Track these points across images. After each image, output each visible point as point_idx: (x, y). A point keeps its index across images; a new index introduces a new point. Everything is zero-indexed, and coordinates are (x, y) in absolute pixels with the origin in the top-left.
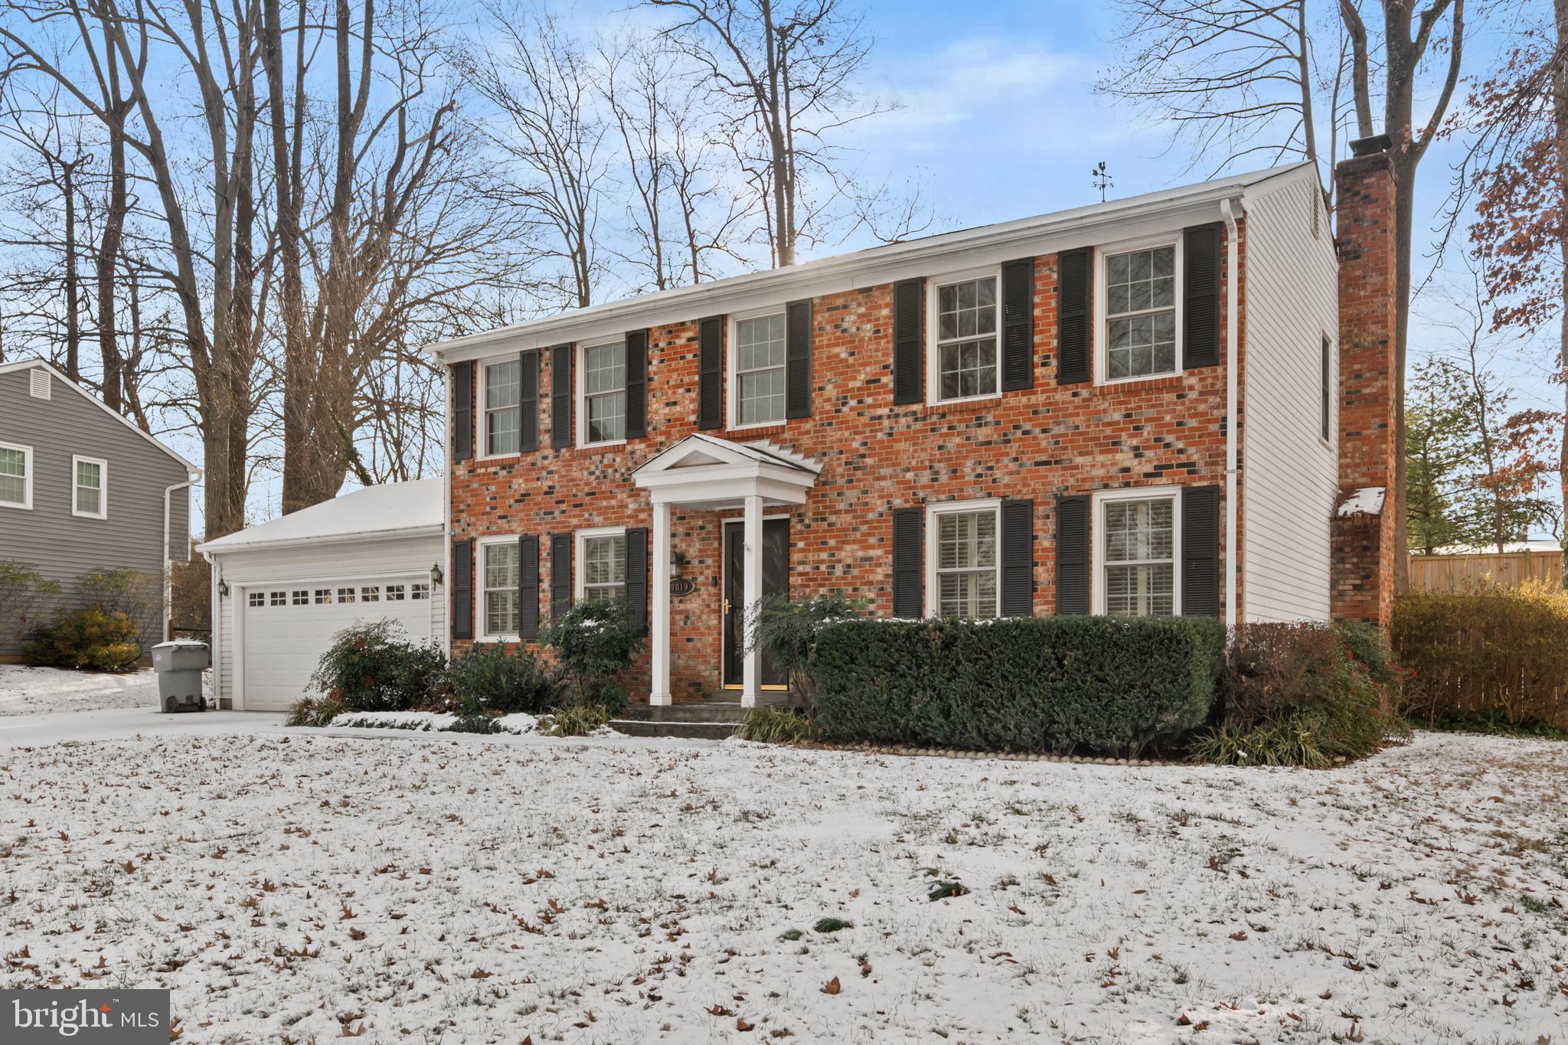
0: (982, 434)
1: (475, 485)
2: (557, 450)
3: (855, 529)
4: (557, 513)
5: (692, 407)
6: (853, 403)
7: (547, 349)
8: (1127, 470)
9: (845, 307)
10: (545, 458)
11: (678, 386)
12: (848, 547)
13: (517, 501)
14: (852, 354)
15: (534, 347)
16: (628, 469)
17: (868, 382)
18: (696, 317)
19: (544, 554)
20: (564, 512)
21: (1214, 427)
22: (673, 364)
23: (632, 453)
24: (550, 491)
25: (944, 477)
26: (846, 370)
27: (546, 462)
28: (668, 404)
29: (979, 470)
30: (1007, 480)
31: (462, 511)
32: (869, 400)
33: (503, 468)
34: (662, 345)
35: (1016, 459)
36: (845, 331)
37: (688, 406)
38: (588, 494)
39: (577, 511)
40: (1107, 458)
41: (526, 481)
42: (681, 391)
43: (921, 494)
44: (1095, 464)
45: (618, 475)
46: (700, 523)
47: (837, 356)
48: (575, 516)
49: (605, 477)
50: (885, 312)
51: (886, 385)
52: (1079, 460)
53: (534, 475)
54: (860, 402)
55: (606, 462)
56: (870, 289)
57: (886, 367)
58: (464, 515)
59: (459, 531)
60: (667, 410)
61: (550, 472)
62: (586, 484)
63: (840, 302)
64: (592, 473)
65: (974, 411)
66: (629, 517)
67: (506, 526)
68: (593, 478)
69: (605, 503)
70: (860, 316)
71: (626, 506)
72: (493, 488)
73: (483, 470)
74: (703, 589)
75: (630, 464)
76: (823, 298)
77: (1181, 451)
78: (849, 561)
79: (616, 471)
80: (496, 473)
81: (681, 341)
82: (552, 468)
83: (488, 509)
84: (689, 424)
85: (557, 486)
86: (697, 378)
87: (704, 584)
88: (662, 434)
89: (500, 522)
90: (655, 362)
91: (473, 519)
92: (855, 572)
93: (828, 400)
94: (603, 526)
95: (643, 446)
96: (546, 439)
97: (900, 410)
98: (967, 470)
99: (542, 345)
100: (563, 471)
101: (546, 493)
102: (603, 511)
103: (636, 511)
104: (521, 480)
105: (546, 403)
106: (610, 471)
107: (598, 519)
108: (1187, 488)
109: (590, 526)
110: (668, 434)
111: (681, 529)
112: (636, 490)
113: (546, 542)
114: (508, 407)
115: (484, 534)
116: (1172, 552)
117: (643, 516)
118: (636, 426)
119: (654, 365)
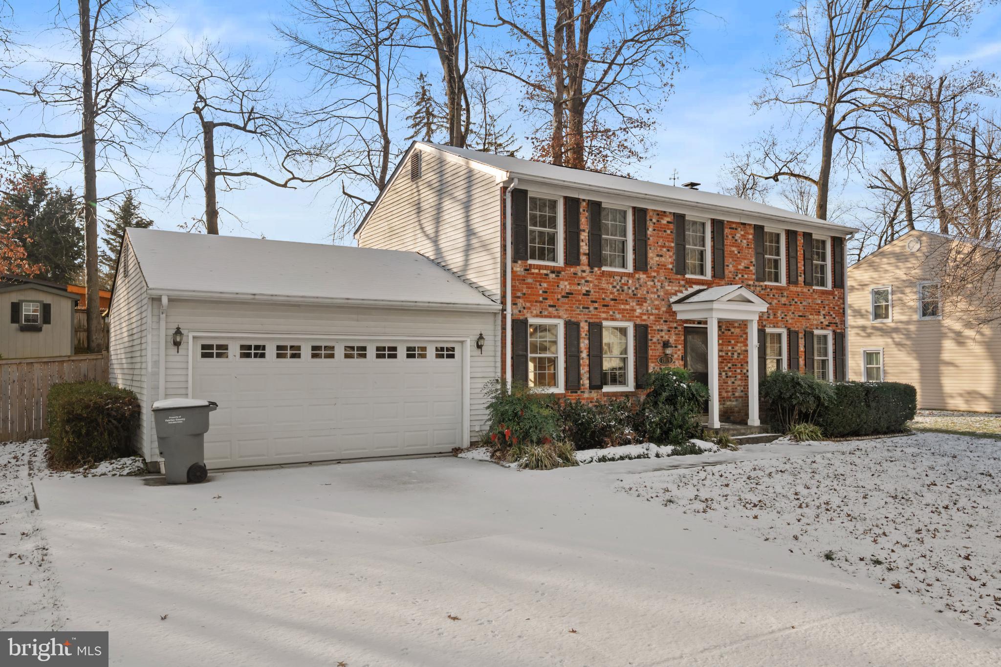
1: (530, 280)
2: (592, 268)
3: (741, 336)
4: (591, 308)
5: (670, 260)
6: (740, 276)
7: (584, 200)
8: (822, 323)
9: (736, 229)
10: (584, 271)
11: (663, 247)
12: (739, 345)
13: (563, 297)
14: (739, 253)
15: (576, 196)
16: (636, 289)
17: (745, 267)
18: (673, 211)
19: (583, 334)
20: (596, 308)
21: (841, 311)
22: (660, 233)
23: (639, 279)
24: (587, 293)
25: (771, 317)
26: (737, 260)
27: (584, 274)
28: (658, 255)
29: (783, 316)
30: (790, 321)
31: (519, 297)
32: (746, 276)
33: (553, 272)
34: (654, 220)
35: (793, 313)
36: (736, 240)
37: (669, 259)
38: (612, 300)
39: (605, 309)
40: (816, 317)
41: (570, 284)
42: (665, 249)
43: (764, 323)
44: (815, 319)
45: (630, 291)
46: (675, 325)
47: (733, 251)
48: (604, 312)
49: (623, 291)
50: (751, 237)
51: (751, 271)
52: (810, 317)
53: (576, 281)
54: (742, 276)
55: (623, 281)
56: (744, 224)
57: (751, 262)
58: (521, 301)
59: (516, 311)
60: (657, 259)
61: (587, 281)
62: (612, 293)
63: (734, 226)
64: (614, 287)
65: (781, 290)
66: (637, 317)
67: (555, 313)
68: (615, 290)
69: (622, 307)
70: (742, 235)
71: (635, 310)
72: (545, 285)
73: (536, 271)
74: (677, 362)
75: (637, 286)
76: (728, 221)
77: (834, 318)
78: (739, 351)
79: (629, 288)
80: (547, 275)
81: (664, 222)
82: (588, 279)
83: (541, 299)
84: (668, 269)
85: (592, 291)
86: (673, 245)
87: (677, 359)
88: (655, 271)
89: (550, 309)
90: (650, 229)
91: (528, 305)
92: (742, 357)
93: (730, 272)
94: (622, 320)
95: (645, 276)
96: (584, 259)
97: (757, 283)
98: (779, 315)
99: (582, 197)
100: (596, 282)
101: (584, 295)
102: (621, 312)
103: (641, 314)
104: (566, 283)
105: (584, 236)
106: (626, 287)
107: (618, 316)
108: (834, 332)
109: (613, 320)
110: (658, 272)
111: (665, 328)
112: (641, 301)
113: (584, 327)
114: (547, 230)
115: (537, 316)
116: (826, 355)
117: (645, 317)
118: (641, 264)
119: (650, 231)
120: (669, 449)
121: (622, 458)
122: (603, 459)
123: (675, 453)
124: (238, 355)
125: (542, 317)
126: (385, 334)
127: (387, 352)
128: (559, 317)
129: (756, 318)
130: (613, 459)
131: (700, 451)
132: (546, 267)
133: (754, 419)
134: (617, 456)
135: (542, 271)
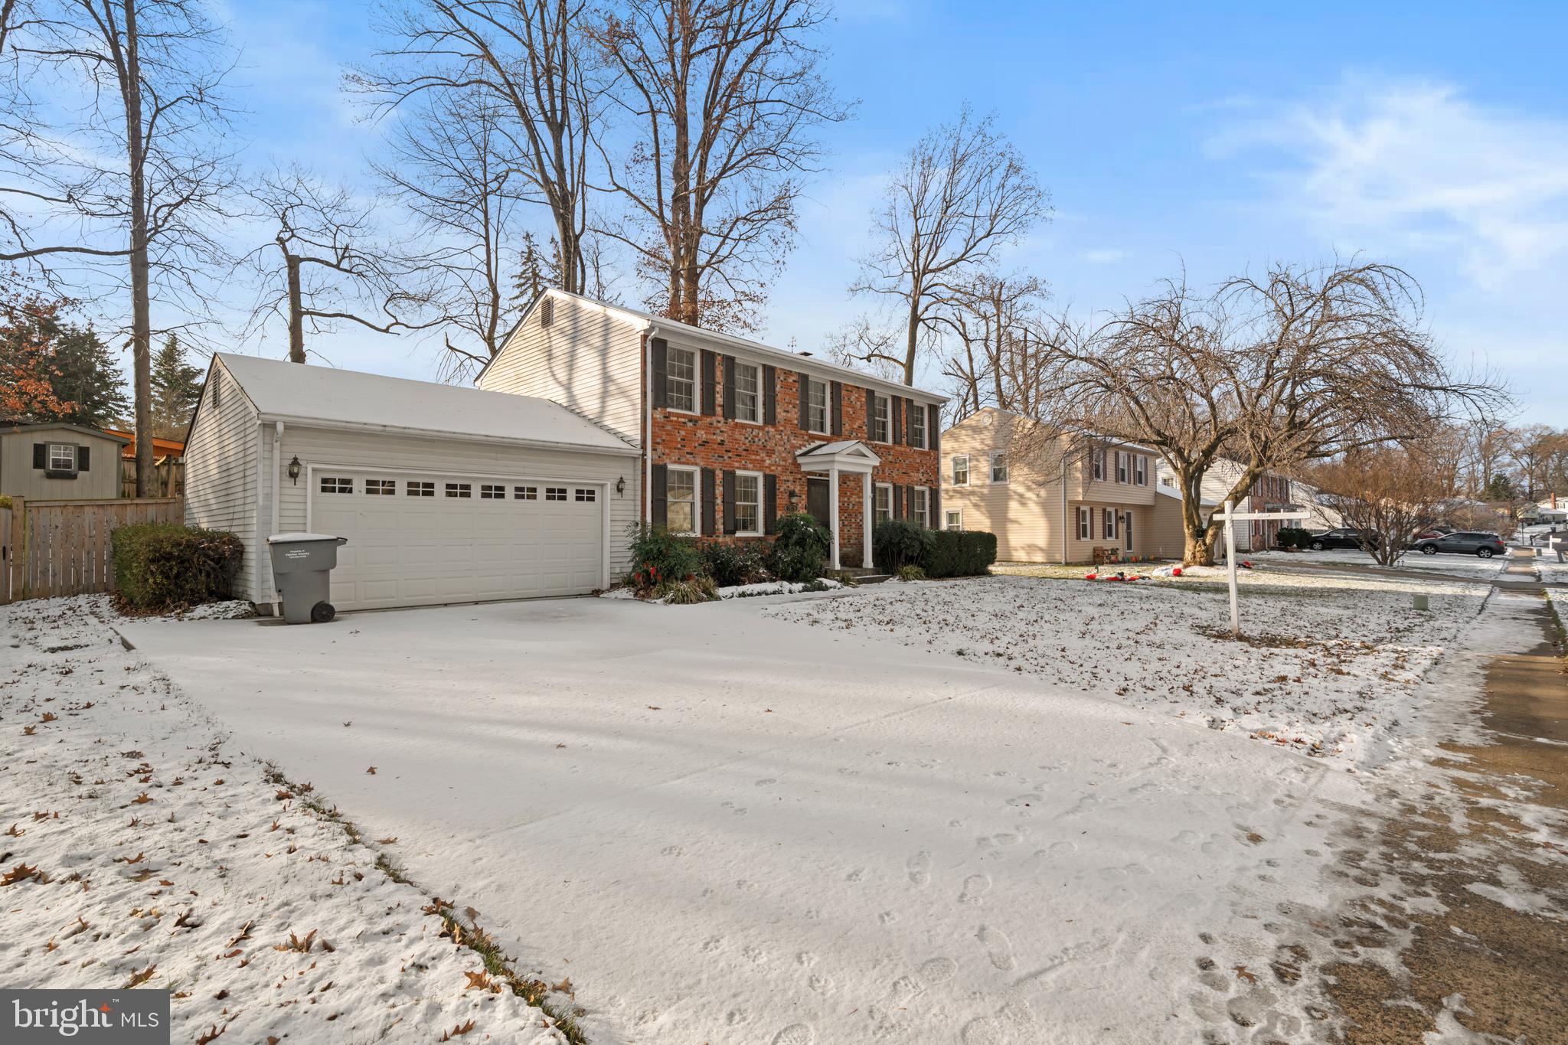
0: (890, 458)
1: (669, 428)
2: (726, 419)
3: (858, 488)
4: (726, 458)
6: (855, 433)
8: (921, 480)
9: (851, 391)
10: (719, 422)
11: (790, 403)
12: (856, 495)
13: (700, 445)
14: (854, 413)
16: (766, 441)
17: (859, 426)
18: (798, 371)
19: (718, 482)
20: (730, 457)
21: (936, 470)
22: (787, 390)
23: (768, 432)
24: (722, 443)
26: (852, 420)
27: (719, 425)
28: (785, 411)
29: (890, 472)
30: (896, 477)
31: (658, 443)
32: (860, 433)
33: (690, 421)
34: (782, 378)
35: (898, 470)
36: (851, 402)
37: (794, 415)
38: (745, 450)
39: (738, 458)
41: (706, 433)
42: (791, 406)
43: (875, 478)
44: (917, 476)
45: (760, 443)
46: (800, 476)
47: (849, 412)
48: (737, 461)
49: (754, 442)
50: (863, 399)
51: (864, 430)
52: (912, 474)
53: (712, 430)
54: (857, 433)
55: (754, 433)
56: (858, 387)
57: (864, 422)
58: (660, 447)
59: (656, 457)
60: (784, 414)
61: (721, 431)
62: (744, 444)
63: (850, 388)
64: (746, 438)
65: (888, 448)
66: (766, 467)
67: (692, 460)
68: (747, 441)
69: (754, 457)
70: (856, 398)
71: (765, 461)
72: (683, 433)
73: (675, 419)
74: (801, 509)
75: (767, 438)
76: (844, 384)
77: (930, 476)
78: (854, 503)
79: (759, 440)
80: (684, 423)
81: (790, 380)
82: (723, 429)
83: (679, 446)
84: (794, 424)
85: (726, 441)
86: (798, 402)
87: (802, 507)
88: (782, 426)
89: (688, 456)
90: (778, 386)
91: (667, 451)
92: (856, 508)
93: (846, 429)
94: (753, 470)
95: (773, 429)
96: (719, 410)
97: (869, 440)
98: (887, 472)
99: (717, 351)
100: (730, 433)
101: (719, 444)
102: (753, 461)
103: (769, 464)
104: (703, 432)
105: (719, 388)
106: (756, 439)
107: (750, 466)
108: (930, 488)
109: (745, 469)
110: (785, 427)
111: (791, 478)
112: (770, 453)
113: (719, 474)
114: (684, 380)
115: (675, 462)
116: (924, 508)
117: (773, 468)
118: (770, 418)
119: (778, 388)
120: (800, 586)
121: (759, 594)
122: (743, 595)
123: (805, 589)
124: (364, 491)
125: (680, 463)
126: (524, 474)
127: (525, 493)
128: (696, 464)
129: (870, 471)
130: (751, 595)
131: (826, 588)
132: (684, 416)
133: (868, 562)
134: (755, 592)
135: (680, 420)
